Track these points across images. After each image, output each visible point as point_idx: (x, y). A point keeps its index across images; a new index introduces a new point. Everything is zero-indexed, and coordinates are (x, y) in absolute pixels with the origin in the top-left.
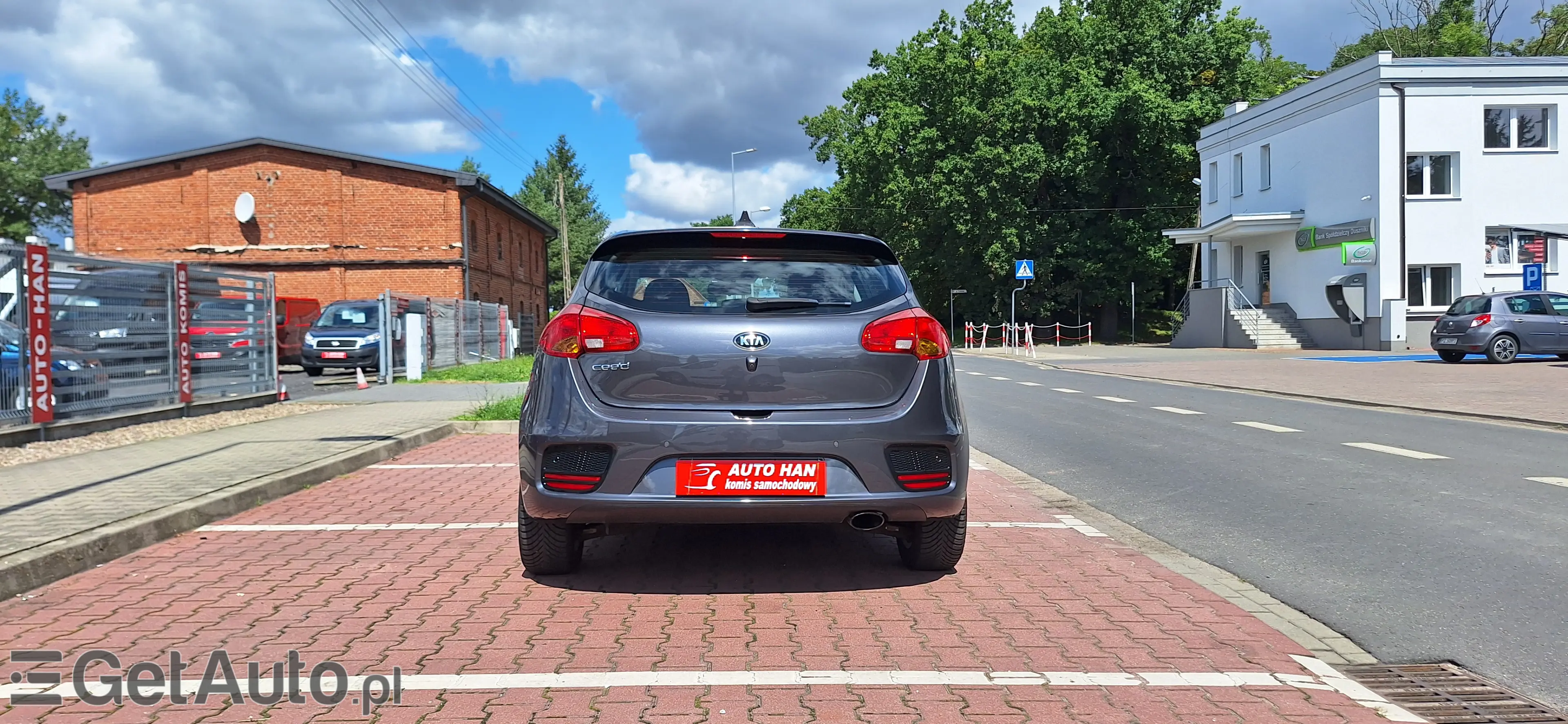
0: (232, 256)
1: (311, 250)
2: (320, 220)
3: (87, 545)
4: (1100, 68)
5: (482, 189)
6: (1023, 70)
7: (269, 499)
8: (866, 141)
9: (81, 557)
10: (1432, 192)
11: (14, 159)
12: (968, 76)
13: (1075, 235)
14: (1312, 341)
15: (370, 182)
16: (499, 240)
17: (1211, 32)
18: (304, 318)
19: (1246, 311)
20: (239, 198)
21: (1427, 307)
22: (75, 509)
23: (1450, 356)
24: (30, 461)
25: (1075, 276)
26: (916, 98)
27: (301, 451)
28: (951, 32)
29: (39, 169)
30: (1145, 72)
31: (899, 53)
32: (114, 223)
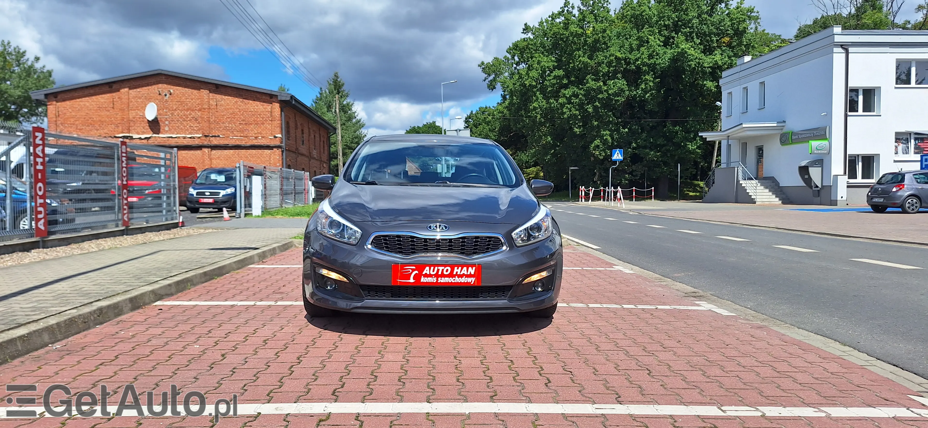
0: (143, 141)
1: (190, 138)
2: (196, 120)
3: (90, 313)
4: (661, 35)
5: (294, 102)
6: (615, 36)
7: (194, 285)
8: (520, 77)
9: (86, 320)
10: (864, 111)
11: (8, 83)
12: (582, 38)
13: (644, 135)
14: (789, 199)
15: (227, 97)
16: (303, 133)
17: (727, 14)
18: (187, 179)
19: (749, 181)
20: (148, 106)
21: (859, 180)
22: (76, 290)
23: (878, 209)
24: (36, 260)
25: (644, 160)
26: (550, 52)
27: (207, 256)
28: (571, 13)
29: (23, 89)
30: (689, 38)
31: (539, 25)
32: (72, 120)
